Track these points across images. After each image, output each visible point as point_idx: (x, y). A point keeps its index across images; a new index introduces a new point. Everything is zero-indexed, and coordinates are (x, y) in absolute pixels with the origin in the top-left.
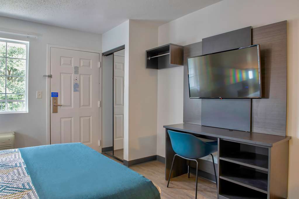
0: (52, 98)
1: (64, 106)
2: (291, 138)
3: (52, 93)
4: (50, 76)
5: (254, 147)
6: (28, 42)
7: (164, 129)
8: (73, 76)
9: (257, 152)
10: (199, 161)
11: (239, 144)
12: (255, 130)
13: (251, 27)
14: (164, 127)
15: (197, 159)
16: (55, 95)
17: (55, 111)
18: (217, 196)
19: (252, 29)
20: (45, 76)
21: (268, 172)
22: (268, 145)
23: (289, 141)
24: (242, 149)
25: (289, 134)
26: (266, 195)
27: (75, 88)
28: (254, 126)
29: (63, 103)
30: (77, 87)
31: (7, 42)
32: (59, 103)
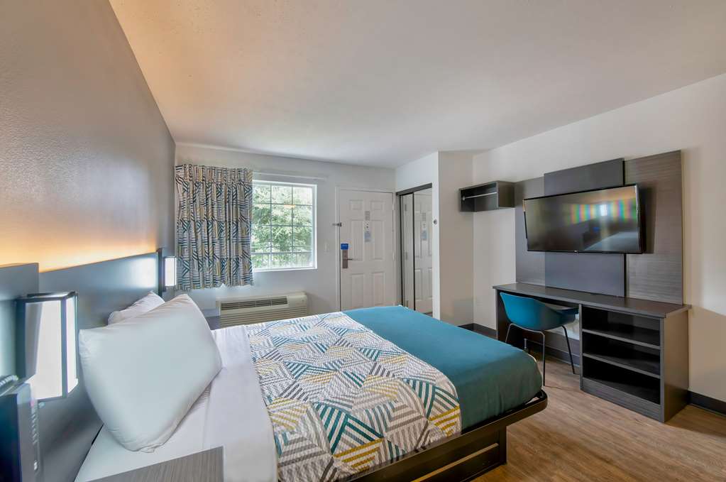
0: (341, 250)
1: (355, 260)
2: (690, 307)
3: (342, 245)
4: (340, 225)
5: (630, 317)
6: (316, 186)
7: (495, 290)
8: (364, 223)
9: (636, 324)
10: (546, 334)
11: (607, 312)
12: (632, 294)
13: (621, 159)
14: (494, 287)
15: (543, 331)
16: (345, 247)
17: (345, 266)
18: (579, 381)
19: (624, 162)
20: (334, 225)
21: (659, 351)
22: (659, 316)
23: (687, 311)
24: (610, 319)
25: (687, 302)
26: (659, 380)
27: (366, 236)
28: (630, 289)
29: (353, 257)
30: (368, 235)
31: (292, 186)
32: (349, 257)
